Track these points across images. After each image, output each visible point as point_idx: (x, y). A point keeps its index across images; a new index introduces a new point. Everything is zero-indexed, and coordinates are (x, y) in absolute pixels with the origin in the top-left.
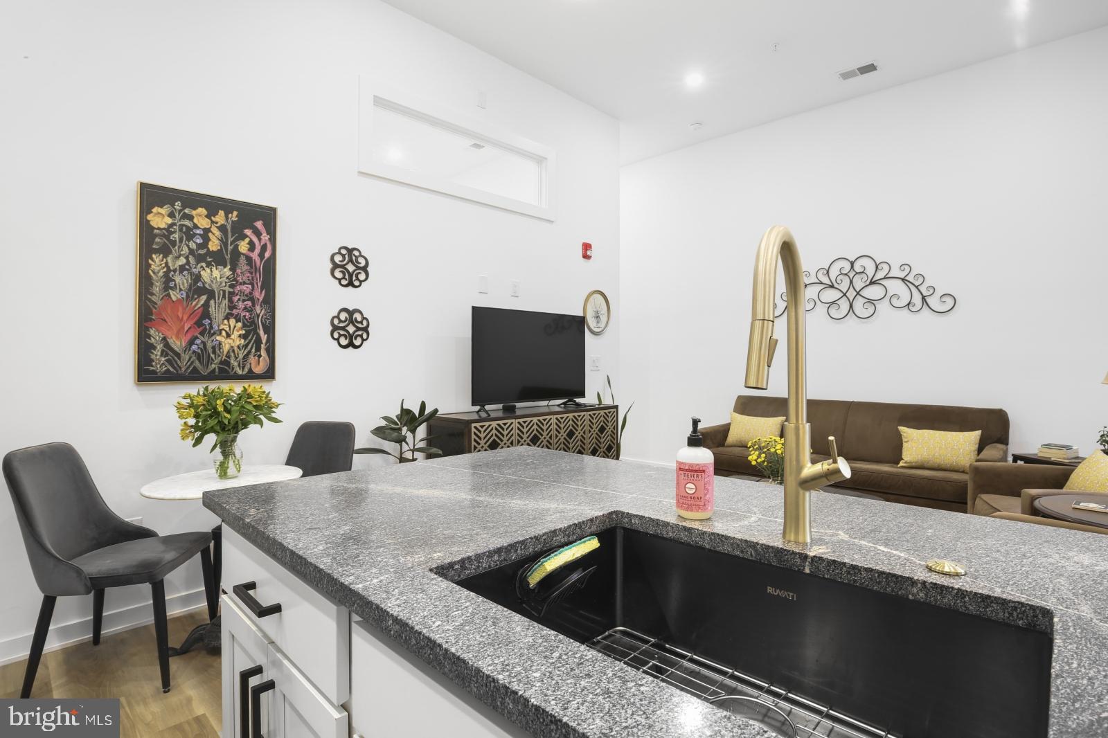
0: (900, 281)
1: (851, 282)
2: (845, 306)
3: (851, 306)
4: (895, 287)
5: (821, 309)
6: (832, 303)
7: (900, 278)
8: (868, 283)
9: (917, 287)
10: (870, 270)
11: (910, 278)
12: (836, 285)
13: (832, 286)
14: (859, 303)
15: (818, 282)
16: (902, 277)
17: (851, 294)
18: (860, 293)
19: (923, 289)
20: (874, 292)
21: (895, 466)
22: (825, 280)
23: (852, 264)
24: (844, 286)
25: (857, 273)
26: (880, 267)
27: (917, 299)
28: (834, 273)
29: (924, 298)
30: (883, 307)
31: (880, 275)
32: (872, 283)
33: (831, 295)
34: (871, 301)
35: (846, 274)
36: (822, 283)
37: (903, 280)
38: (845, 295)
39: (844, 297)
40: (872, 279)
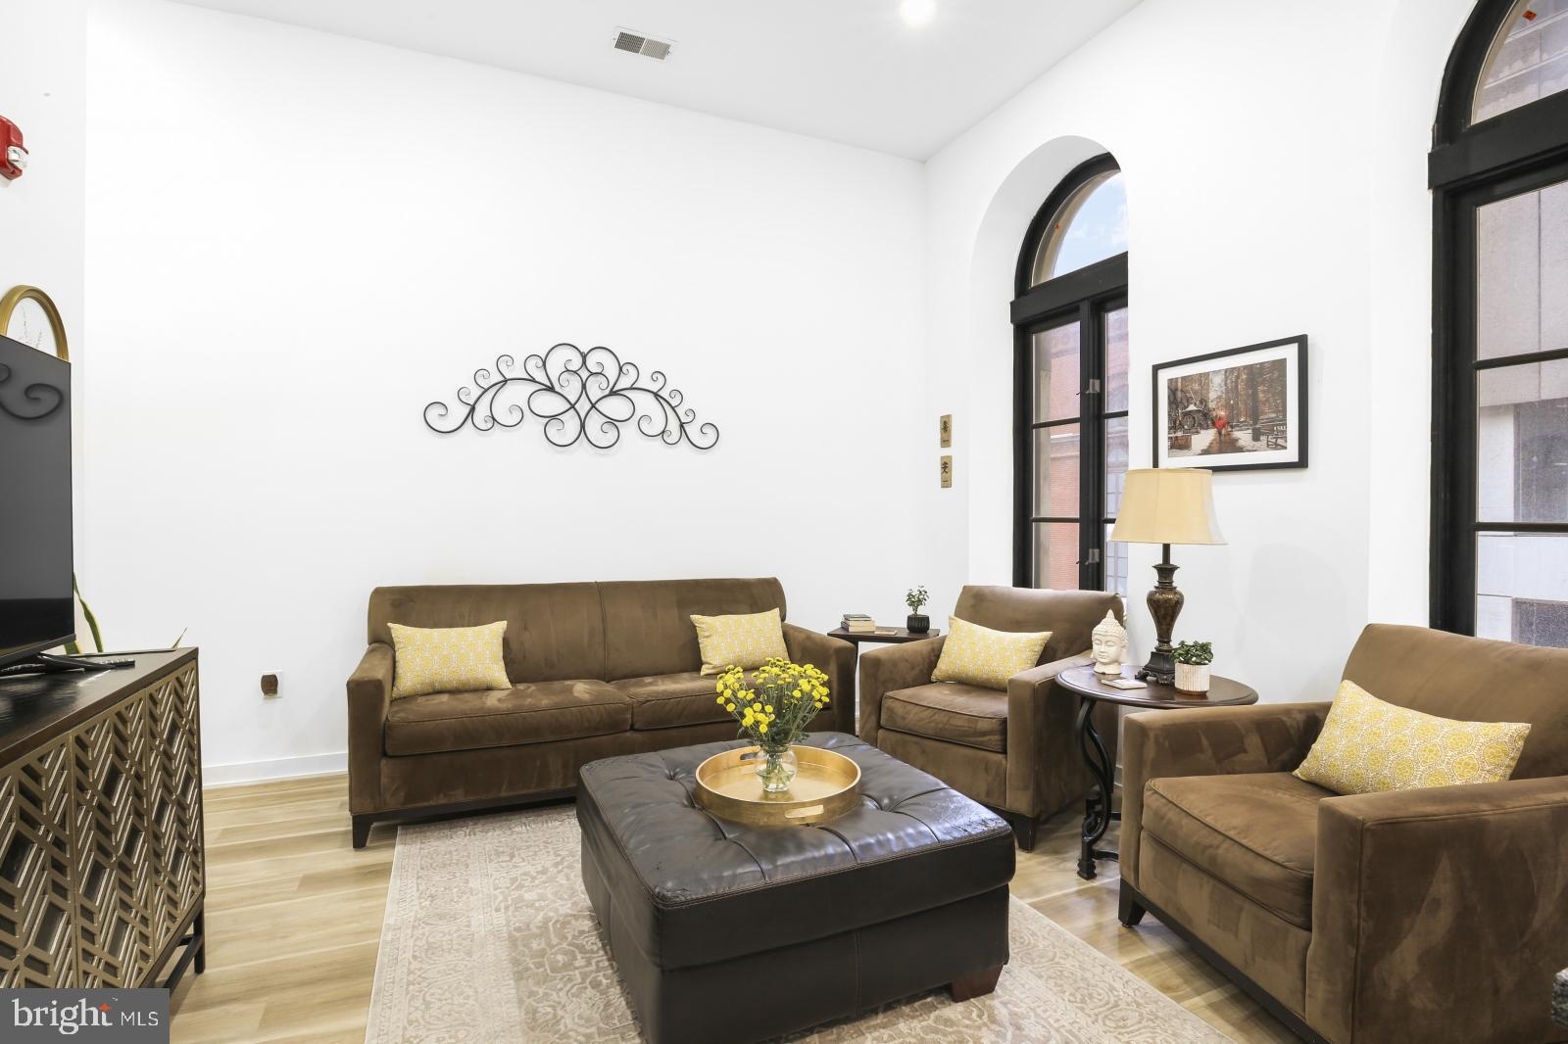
0: (652, 395)
1: (584, 386)
2: (571, 423)
3: (583, 426)
4: (646, 404)
5: (533, 426)
6: (553, 417)
7: (652, 392)
8: (607, 392)
9: (673, 408)
10: (611, 371)
11: (664, 393)
12: (557, 389)
13: (551, 389)
14: (594, 423)
15: (528, 377)
16: (655, 391)
17: (583, 406)
18: (597, 406)
19: (681, 411)
20: (615, 407)
21: (695, 675)
22: (540, 376)
23: (584, 357)
24: (572, 390)
25: (592, 374)
26: (624, 369)
27: (674, 426)
28: (555, 367)
29: (682, 425)
30: (629, 431)
31: (624, 383)
32: (613, 393)
33: (549, 404)
34: (612, 422)
35: (575, 372)
36: (533, 380)
37: (656, 395)
38: (573, 406)
39: (572, 411)
40: (614, 386)
